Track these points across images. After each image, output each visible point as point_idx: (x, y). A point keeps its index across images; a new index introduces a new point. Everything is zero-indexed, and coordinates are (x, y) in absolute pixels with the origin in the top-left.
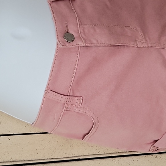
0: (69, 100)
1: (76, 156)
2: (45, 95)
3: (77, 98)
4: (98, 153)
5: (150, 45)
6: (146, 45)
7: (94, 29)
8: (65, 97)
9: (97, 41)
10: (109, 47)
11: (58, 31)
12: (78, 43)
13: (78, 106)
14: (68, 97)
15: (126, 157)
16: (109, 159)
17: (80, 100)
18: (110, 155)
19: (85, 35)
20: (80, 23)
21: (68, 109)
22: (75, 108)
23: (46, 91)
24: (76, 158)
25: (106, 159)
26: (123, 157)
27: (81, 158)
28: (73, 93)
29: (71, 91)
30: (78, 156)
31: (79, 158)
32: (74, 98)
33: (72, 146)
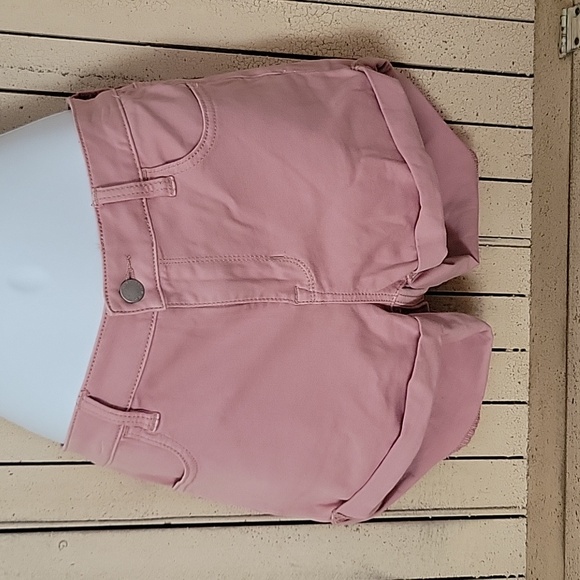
0: (129, 419)
1: (162, 518)
2: (79, 405)
3: (146, 416)
4: (215, 515)
5: (329, 298)
6: (318, 299)
7: (193, 269)
8: (120, 413)
9: (195, 297)
10: (224, 309)
11: (108, 278)
12: (151, 304)
13: (150, 432)
14: (127, 414)
15: (281, 526)
16: (239, 528)
17: (155, 419)
18: (243, 520)
19: (170, 285)
20: (160, 257)
21: (129, 436)
22: (143, 434)
23: (81, 397)
24: (162, 522)
25: (232, 529)
26: (273, 527)
27: (173, 522)
28: (140, 403)
29: (136, 400)
30: (167, 518)
31: (167, 521)
32: (141, 414)
33: (153, 495)
